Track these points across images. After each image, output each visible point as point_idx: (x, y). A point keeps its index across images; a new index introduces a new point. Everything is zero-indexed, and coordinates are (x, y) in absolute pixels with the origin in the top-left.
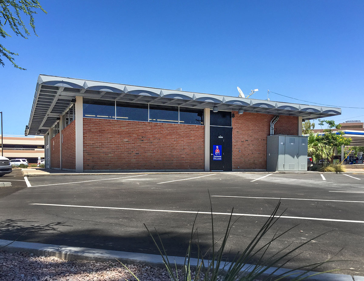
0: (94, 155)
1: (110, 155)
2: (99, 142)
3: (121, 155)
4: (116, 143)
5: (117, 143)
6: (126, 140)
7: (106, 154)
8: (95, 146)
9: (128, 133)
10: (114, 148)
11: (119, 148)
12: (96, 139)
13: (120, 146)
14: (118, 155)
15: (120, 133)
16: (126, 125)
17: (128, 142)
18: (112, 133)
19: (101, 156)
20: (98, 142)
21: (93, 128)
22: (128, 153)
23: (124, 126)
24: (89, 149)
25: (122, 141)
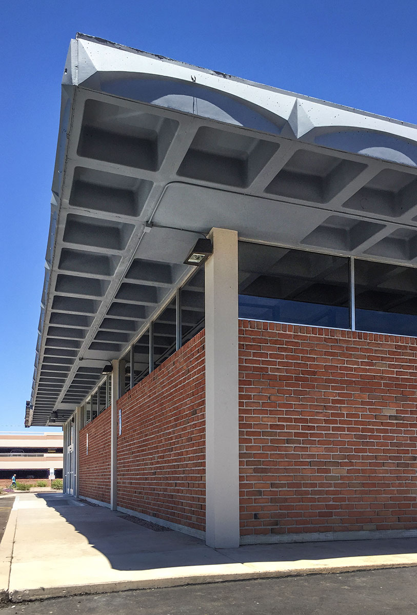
0: (277, 470)
1: (335, 472)
2: (296, 420)
3: (375, 471)
4: (356, 423)
5: (362, 423)
6: (391, 411)
7: (323, 466)
8: (280, 434)
9: (397, 386)
10: (350, 443)
11: (367, 444)
12: (285, 405)
13: (370, 437)
14: (364, 471)
15: (368, 385)
16: (390, 353)
17: (396, 418)
18: (342, 382)
19: (303, 478)
20: (290, 420)
21: (274, 363)
22: (398, 465)
23: (383, 359)
24: (259, 448)
25: (376, 417)
